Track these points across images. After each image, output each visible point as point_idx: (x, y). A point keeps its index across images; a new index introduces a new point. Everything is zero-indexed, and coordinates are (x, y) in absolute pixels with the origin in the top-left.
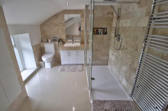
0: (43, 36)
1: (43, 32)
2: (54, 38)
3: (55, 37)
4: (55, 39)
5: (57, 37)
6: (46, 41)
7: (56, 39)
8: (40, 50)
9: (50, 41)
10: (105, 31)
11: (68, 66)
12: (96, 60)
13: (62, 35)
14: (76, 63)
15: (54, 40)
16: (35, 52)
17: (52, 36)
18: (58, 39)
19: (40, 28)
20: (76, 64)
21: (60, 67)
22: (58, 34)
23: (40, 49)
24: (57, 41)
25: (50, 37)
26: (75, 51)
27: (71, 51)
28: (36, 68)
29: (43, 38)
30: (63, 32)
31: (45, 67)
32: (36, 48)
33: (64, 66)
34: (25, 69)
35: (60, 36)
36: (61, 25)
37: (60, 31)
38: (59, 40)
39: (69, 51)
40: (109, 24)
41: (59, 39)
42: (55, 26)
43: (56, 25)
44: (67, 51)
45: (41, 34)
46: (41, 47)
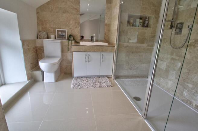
0: (41, 29)
1: (40, 22)
2: (60, 33)
3: (62, 31)
4: (62, 35)
5: (65, 31)
6: (46, 36)
7: (64, 34)
8: (35, 51)
9: (52, 36)
10: (146, 22)
11: (85, 79)
12: (131, 69)
13: (73, 29)
14: (98, 75)
15: (61, 37)
16: (25, 52)
17: (57, 30)
18: (67, 35)
19: (36, 14)
20: (99, 77)
21: (73, 82)
22: (68, 27)
23: (34, 48)
24: (65, 38)
25: (53, 30)
26: (99, 54)
27: (91, 54)
28: (27, 82)
29: (40, 32)
30: (77, 24)
31: (43, 80)
32: (28, 46)
33: (79, 80)
34: (3, 84)
35: (71, 31)
36: (74, 12)
37: (71, 22)
38: (69, 36)
39: (89, 53)
40: (155, 11)
41: (69, 34)
42: (64, 13)
43: (65, 11)
44: (86, 53)
45: (38, 24)
46: (36, 47)
